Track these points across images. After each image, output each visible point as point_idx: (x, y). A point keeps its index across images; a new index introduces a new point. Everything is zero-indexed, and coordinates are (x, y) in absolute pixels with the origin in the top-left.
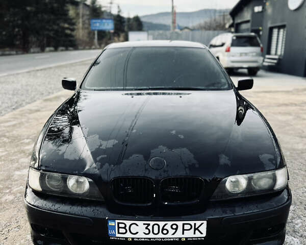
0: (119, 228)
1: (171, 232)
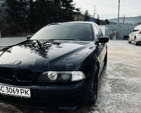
1: (17, 92)
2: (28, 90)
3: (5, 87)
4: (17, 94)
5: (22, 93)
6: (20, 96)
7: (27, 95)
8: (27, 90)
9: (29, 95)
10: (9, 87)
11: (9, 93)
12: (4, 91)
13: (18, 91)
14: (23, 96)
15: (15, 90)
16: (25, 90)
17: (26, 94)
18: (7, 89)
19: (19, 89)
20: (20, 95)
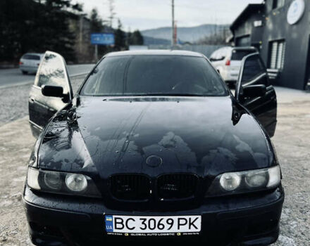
0: (116, 223)
1: (167, 226)
2: (197, 218)
3: (137, 218)
4: (169, 229)
5: (180, 226)
6: (176, 233)
7: (193, 229)
8: (193, 218)
9: (196, 228)
10: (148, 218)
11: (148, 231)
12: (134, 228)
13: (172, 224)
14: (182, 233)
15: (164, 222)
16: (190, 219)
17: (192, 226)
18: (143, 223)
19: (175, 218)
20: (176, 230)
